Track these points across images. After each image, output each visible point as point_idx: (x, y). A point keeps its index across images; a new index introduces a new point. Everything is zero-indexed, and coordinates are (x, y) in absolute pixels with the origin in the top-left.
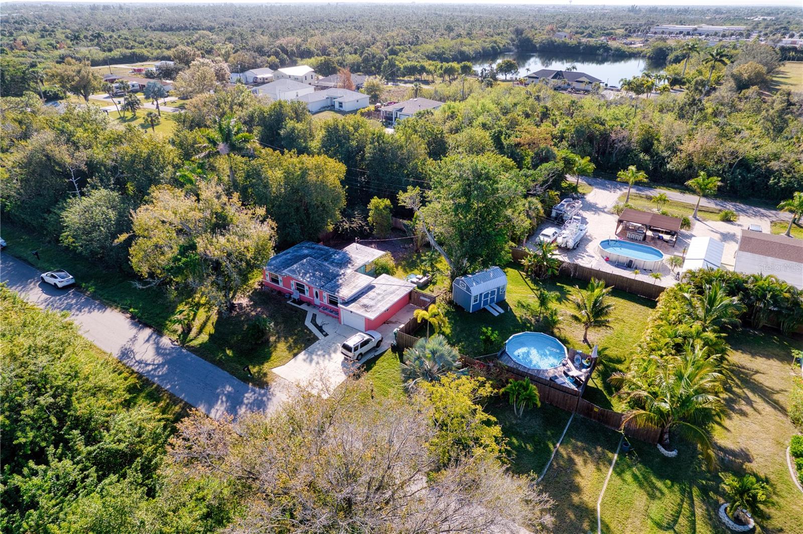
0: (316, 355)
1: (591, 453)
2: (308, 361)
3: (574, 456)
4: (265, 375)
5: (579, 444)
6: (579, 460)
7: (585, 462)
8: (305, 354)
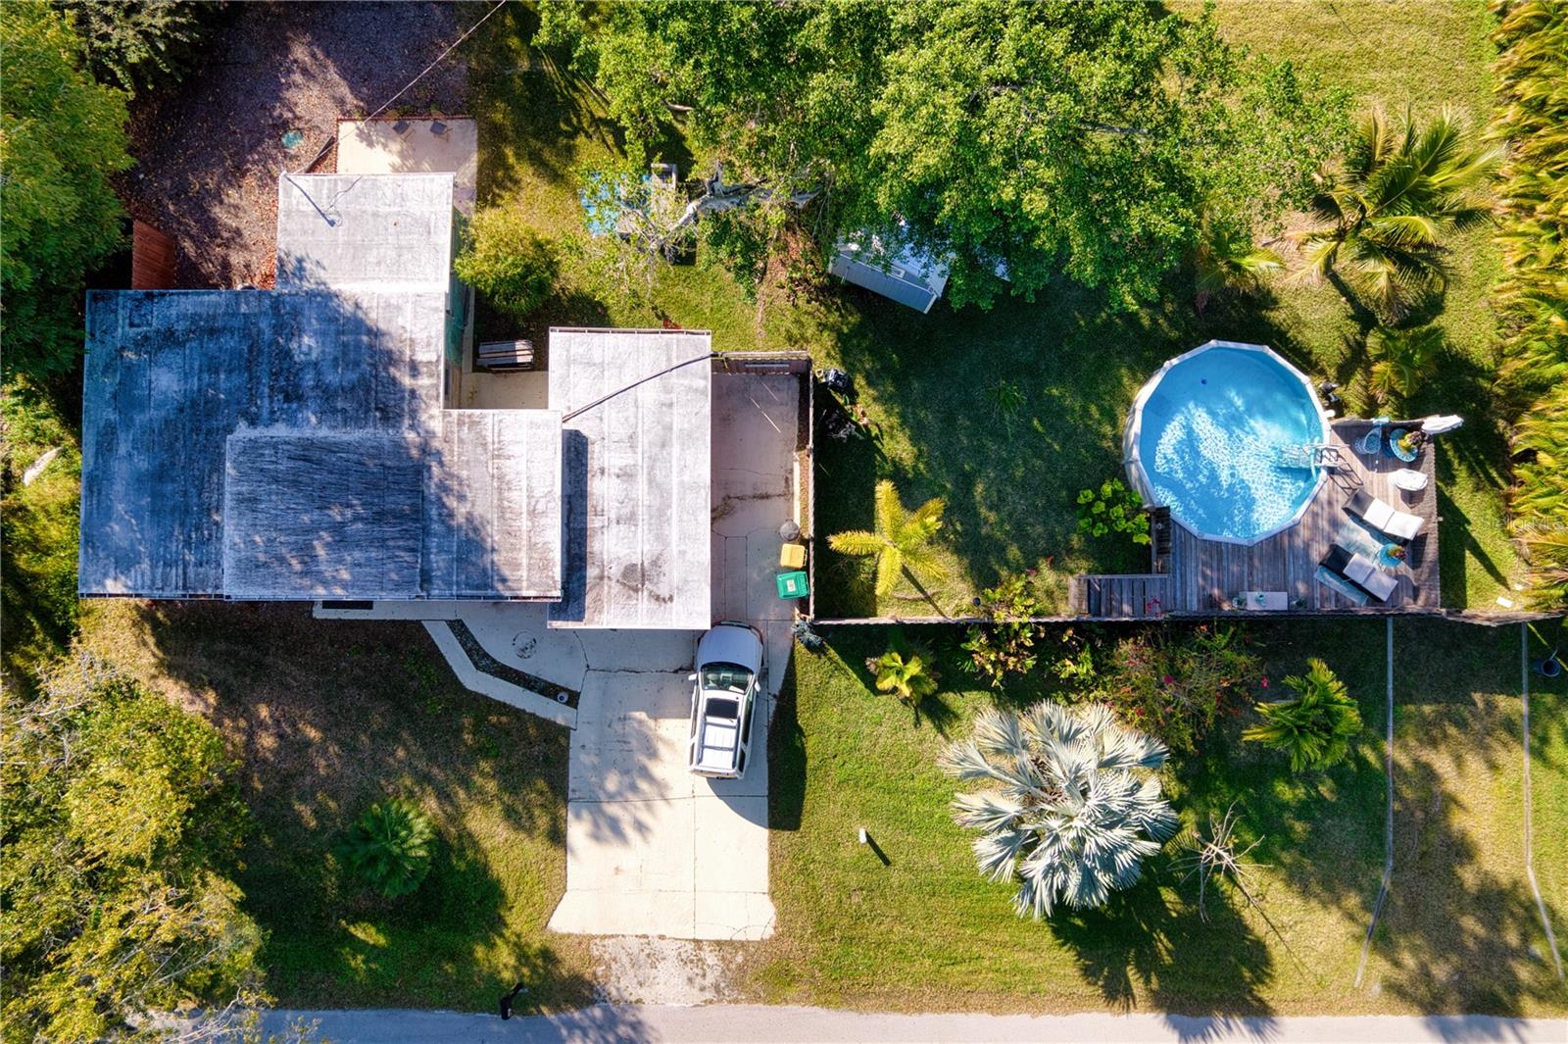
0: (611, 798)
1: (1462, 724)
2: (606, 832)
3: (1428, 755)
4: (547, 955)
5: (1427, 709)
6: (1441, 762)
7: (1459, 761)
8: (578, 816)
